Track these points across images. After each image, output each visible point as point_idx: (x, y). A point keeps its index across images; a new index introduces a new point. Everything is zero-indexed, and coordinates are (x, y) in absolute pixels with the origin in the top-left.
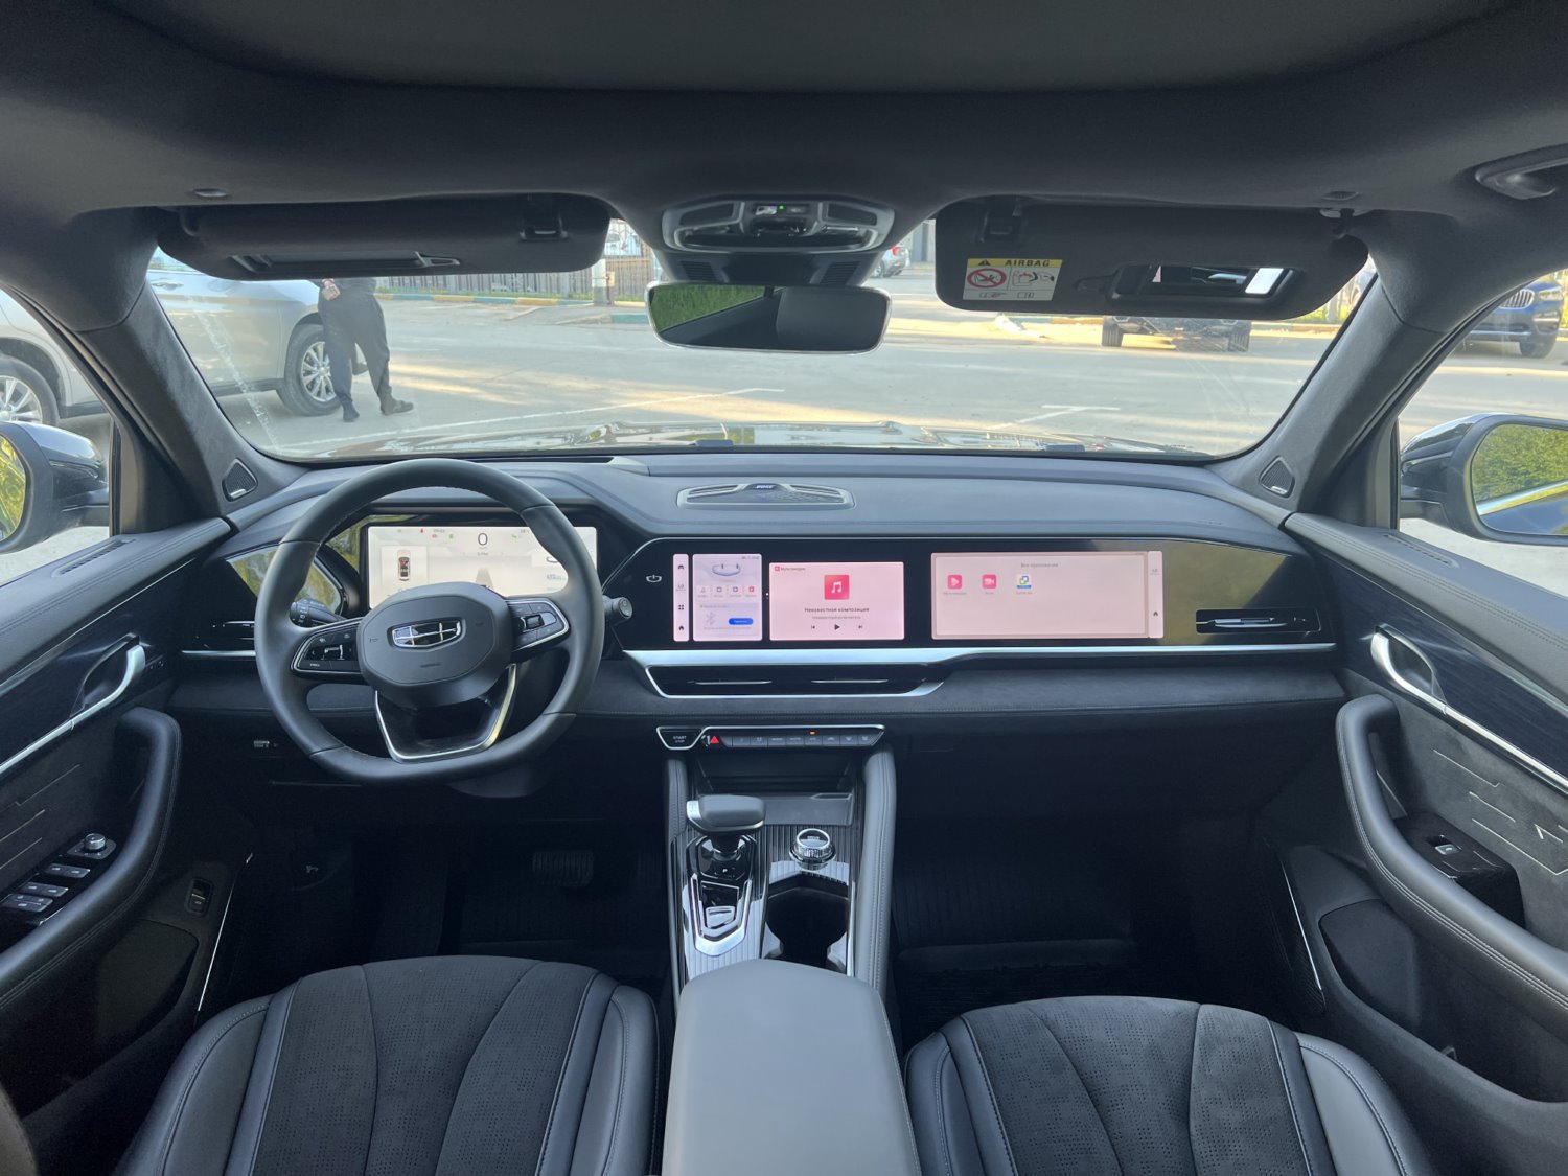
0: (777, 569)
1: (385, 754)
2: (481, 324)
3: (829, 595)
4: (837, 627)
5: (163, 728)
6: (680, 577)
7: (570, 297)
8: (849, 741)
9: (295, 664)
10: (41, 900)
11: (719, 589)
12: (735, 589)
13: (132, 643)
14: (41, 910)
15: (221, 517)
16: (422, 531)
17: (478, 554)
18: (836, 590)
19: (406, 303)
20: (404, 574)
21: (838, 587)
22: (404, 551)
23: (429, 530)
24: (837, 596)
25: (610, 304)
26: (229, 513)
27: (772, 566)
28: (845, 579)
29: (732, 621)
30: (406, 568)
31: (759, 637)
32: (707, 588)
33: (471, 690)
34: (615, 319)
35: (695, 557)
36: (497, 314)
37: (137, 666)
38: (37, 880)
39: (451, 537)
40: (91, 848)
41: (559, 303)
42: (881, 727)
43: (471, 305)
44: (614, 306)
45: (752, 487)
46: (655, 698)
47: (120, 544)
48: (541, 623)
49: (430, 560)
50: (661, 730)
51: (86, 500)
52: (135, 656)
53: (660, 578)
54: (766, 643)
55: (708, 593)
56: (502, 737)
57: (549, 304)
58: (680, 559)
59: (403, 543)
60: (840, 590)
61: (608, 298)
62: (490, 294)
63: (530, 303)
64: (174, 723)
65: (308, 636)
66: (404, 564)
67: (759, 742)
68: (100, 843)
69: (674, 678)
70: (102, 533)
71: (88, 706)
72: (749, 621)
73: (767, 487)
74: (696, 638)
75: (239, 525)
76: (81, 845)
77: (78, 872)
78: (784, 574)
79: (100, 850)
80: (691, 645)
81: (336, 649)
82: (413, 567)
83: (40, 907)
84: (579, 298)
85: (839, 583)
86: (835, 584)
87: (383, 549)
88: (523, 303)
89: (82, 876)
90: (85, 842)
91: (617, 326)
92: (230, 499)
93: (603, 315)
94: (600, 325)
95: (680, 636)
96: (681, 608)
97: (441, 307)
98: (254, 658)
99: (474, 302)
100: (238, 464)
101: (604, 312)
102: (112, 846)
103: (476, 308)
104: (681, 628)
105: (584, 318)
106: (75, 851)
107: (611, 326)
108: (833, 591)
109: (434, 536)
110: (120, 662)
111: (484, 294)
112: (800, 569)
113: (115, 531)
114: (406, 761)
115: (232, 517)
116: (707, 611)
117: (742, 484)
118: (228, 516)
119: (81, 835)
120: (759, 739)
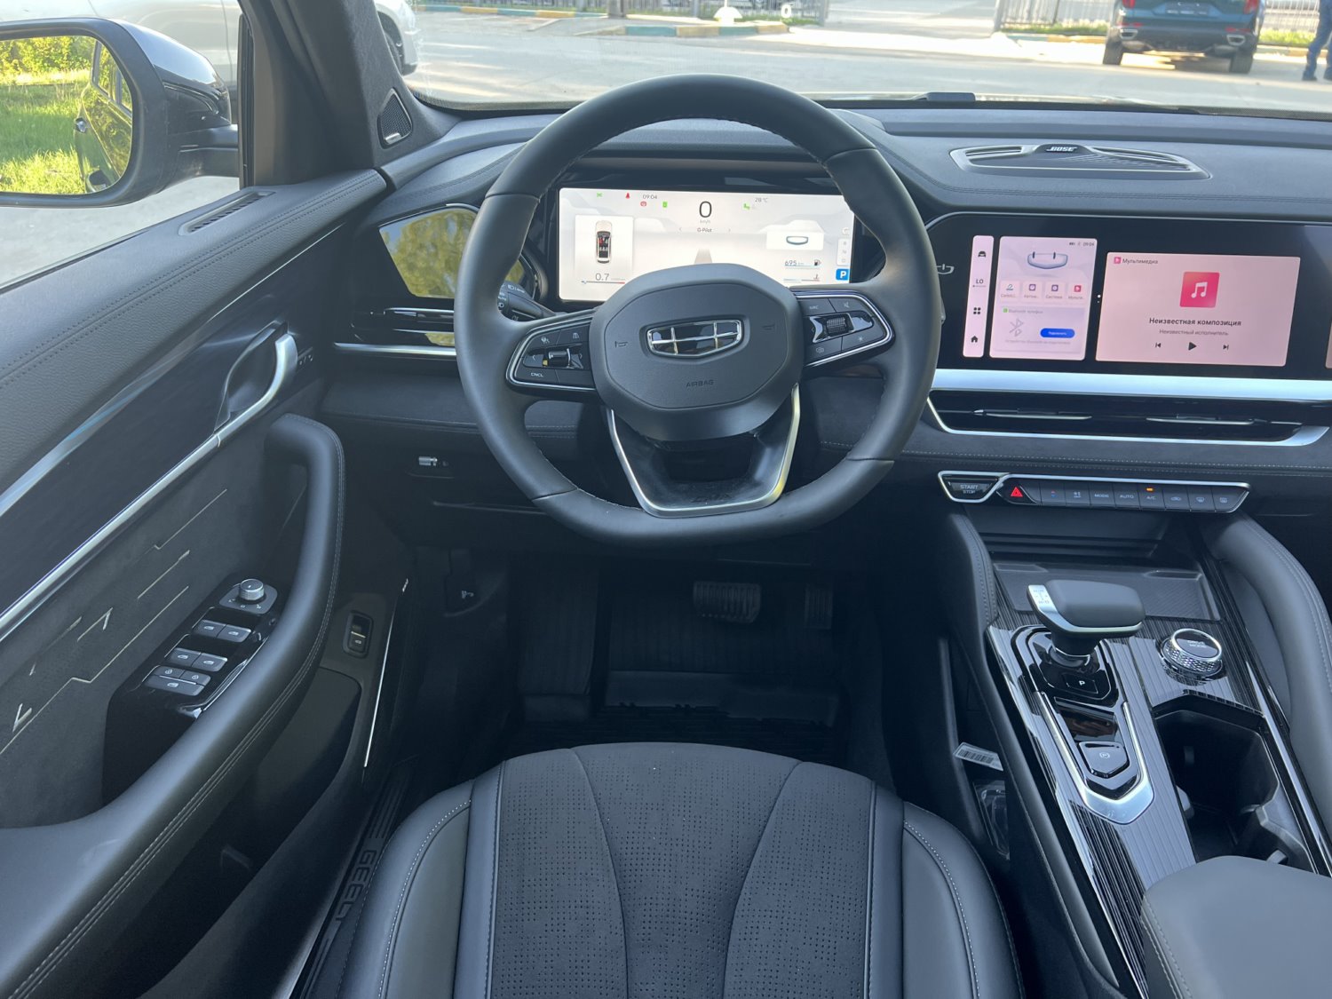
0: (1118, 261)
1: (631, 501)
2: (507, 34)
3: (1186, 301)
4: (1192, 346)
5: (323, 444)
6: (979, 269)
7: (584, 10)
8: (1200, 503)
9: (511, 374)
10: (196, 677)
11: (1032, 287)
12: (1055, 288)
13: (280, 333)
14: (196, 693)
15: (375, 169)
16: (628, 196)
17: (699, 230)
18: (1198, 293)
19: (436, 14)
20: (603, 254)
21: (1201, 289)
22: (604, 222)
23: (637, 195)
24: (1199, 302)
25: (623, 17)
26: (384, 164)
27: (1111, 255)
28: (1213, 279)
29: (1045, 333)
30: (606, 246)
31: (1081, 356)
32: (1016, 285)
33: (746, 420)
34: (629, 31)
35: (1004, 240)
36: (520, 25)
37: (289, 361)
38: (187, 645)
39: (665, 205)
40: (248, 598)
41: (576, 16)
42: (1244, 485)
43: (495, 17)
44: (627, 19)
45: (1043, 149)
46: (935, 432)
47: (256, 197)
48: (847, 328)
49: (636, 234)
50: (943, 477)
51: (208, 140)
52: (284, 347)
53: (952, 268)
54: (1090, 364)
55: (1016, 292)
56: (790, 487)
57: (567, 16)
58: (982, 243)
59: (603, 212)
60: (1203, 294)
61: (622, 11)
62: (512, 7)
63: (549, 16)
64: (333, 435)
65: (523, 334)
66: (604, 241)
67: (1077, 498)
68: (256, 592)
69: (960, 407)
70: (230, 186)
71: (234, 415)
72: (1069, 333)
73: (1065, 149)
74: (993, 354)
75: (395, 181)
76: (234, 592)
77: (238, 634)
78: (1125, 268)
79: (258, 601)
80: (986, 362)
81: (563, 353)
82: (617, 246)
83: (195, 688)
84: (593, 12)
85: (1204, 284)
86: (1198, 285)
87: (577, 217)
88: (542, 15)
89: (242, 639)
90: (241, 590)
91: (630, 37)
92: (384, 144)
93: (618, 27)
94: (615, 37)
95: (972, 350)
96: (977, 311)
97: (469, 18)
98: (454, 357)
99: (498, 14)
100: (394, 95)
101: (618, 24)
102: (273, 596)
103: (499, 20)
104: (975, 339)
105: (600, 30)
106: (228, 601)
107: (624, 37)
108: (1194, 295)
109: (644, 204)
110: (269, 352)
111: (505, 7)
112: (1151, 262)
113: (246, 183)
114: (660, 513)
115: (389, 169)
116: (1012, 317)
117: (1028, 147)
118: (383, 168)
119: (232, 580)
120: (1077, 495)
